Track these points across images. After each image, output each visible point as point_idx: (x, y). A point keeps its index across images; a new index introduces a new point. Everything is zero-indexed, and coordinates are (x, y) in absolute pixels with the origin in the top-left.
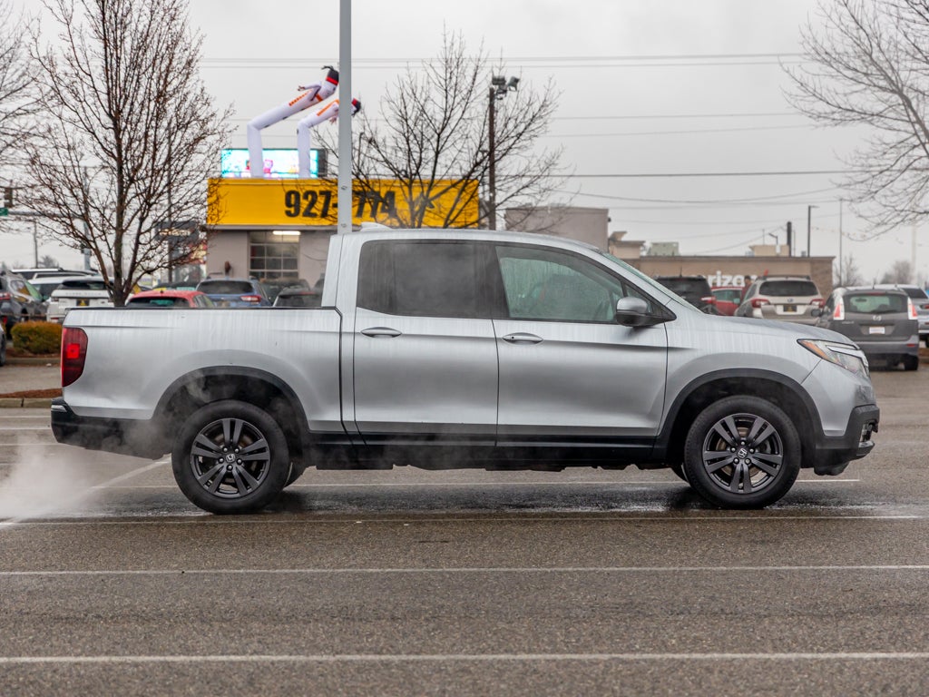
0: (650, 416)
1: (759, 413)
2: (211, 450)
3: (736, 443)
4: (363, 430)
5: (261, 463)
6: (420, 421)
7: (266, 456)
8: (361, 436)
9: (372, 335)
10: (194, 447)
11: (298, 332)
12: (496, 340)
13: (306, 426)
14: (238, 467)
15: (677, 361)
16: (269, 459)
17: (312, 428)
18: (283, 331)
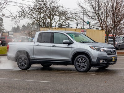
1: (84, 57)
3: (81, 62)
5: (26, 63)
12: (51, 46)
15: (73, 49)
17: (31, 58)
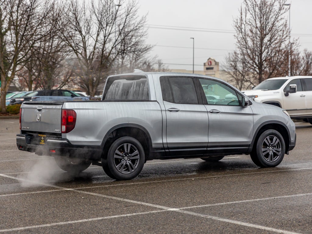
0: (249, 137)
2: (120, 155)
4: (169, 146)
6: (186, 142)
7: (138, 157)
8: (168, 148)
9: (171, 111)
10: (115, 155)
11: (148, 110)
12: (207, 112)
13: (152, 145)
14: (129, 162)
15: (256, 118)
16: (139, 158)
18: (143, 110)
